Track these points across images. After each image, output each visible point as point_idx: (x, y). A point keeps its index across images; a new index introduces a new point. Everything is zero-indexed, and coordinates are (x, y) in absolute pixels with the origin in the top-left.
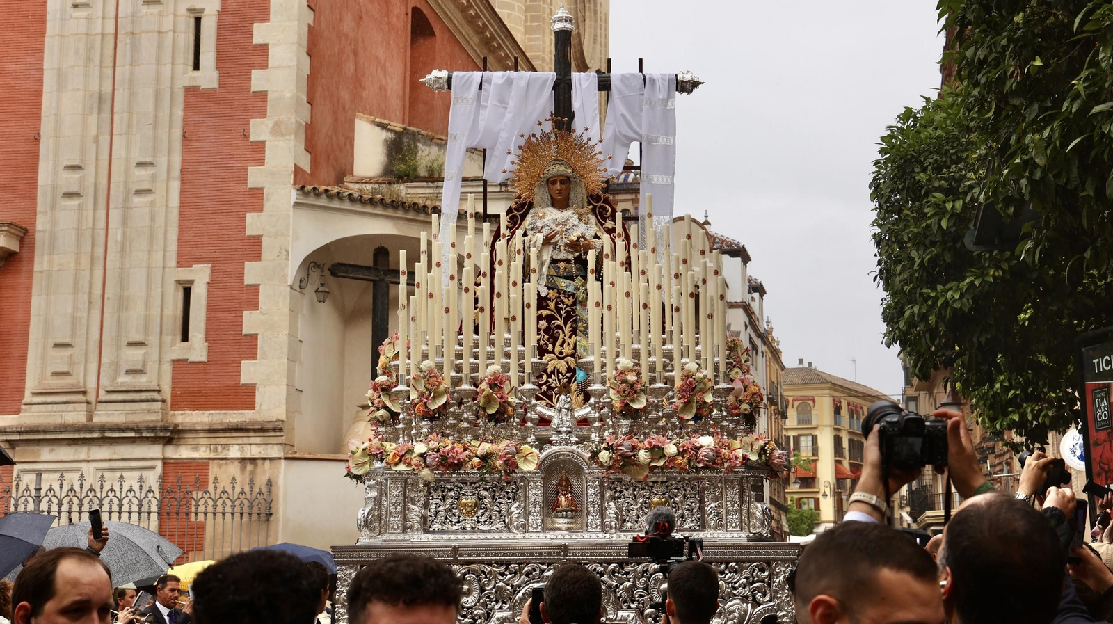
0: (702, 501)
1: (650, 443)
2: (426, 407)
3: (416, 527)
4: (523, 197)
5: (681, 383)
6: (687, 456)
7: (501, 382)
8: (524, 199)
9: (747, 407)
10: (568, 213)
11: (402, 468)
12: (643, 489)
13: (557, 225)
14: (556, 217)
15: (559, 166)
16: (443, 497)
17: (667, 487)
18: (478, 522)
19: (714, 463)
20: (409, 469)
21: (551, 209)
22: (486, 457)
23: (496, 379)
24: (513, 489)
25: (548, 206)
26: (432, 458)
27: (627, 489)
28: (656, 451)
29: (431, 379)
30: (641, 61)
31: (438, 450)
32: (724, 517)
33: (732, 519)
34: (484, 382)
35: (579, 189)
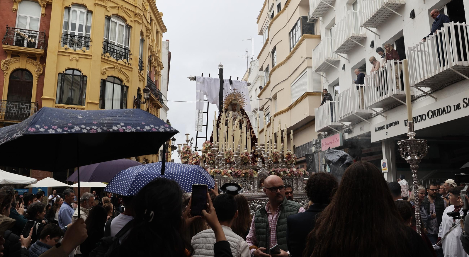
1: (283, 170)
2: (230, 160)
5: (287, 156)
6: (291, 173)
10: (236, 113)
11: (225, 176)
15: (235, 101)
19: (297, 175)
22: (245, 174)
24: (251, 181)
26: (234, 174)
29: (231, 153)
30: (238, 77)
31: (234, 172)
32: (297, 187)
33: (300, 188)
34: (244, 155)
35: (239, 107)
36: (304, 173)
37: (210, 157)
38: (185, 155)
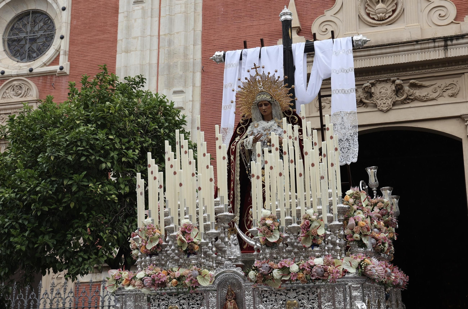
0: (319, 301)
1: (281, 265)
2: (146, 248)
4: (246, 116)
5: (303, 223)
6: (305, 272)
7: (190, 230)
8: (247, 117)
9: (358, 236)
10: (271, 123)
11: (131, 288)
12: (281, 295)
13: (265, 131)
14: (263, 126)
15: (262, 95)
16: (159, 305)
19: (323, 276)
20: (134, 288)
21: (262, 122)
22: (180, 279)
23: (186, 228)
25: (260, 120)
26: (148, 280)
28: (285, 269)
29: (149, 231)
30: (333, 32)
34: (179, 230)
35: (277, 108)
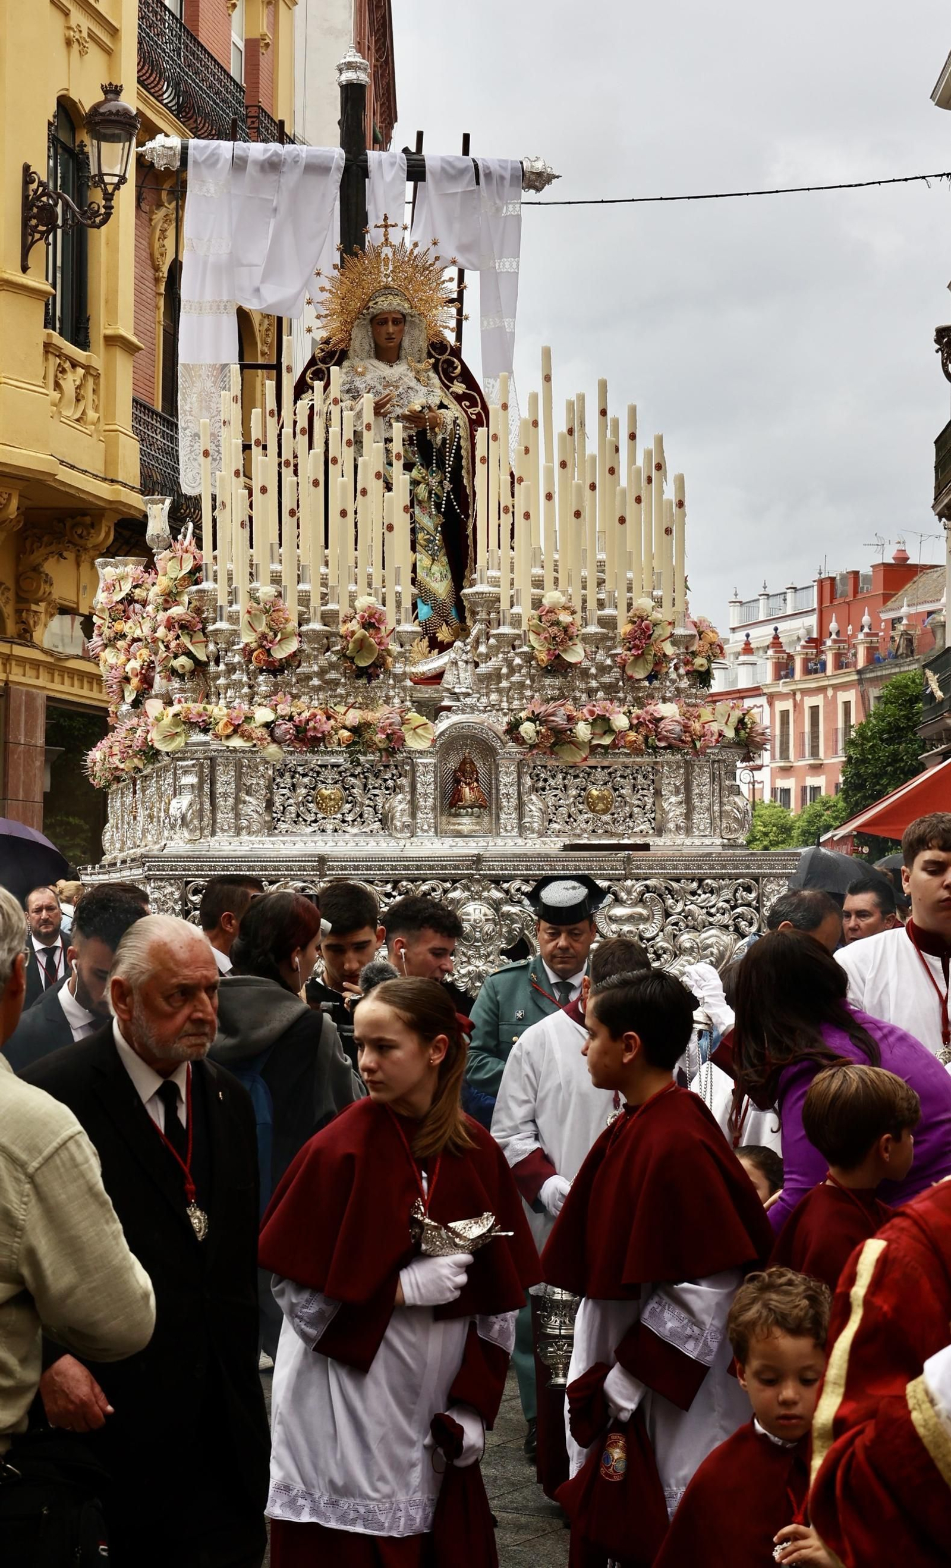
0: (658, 793)
1: (592, 713)
2: (269, 654)
3: (255, 828)
4: (333, 341)
5: (629, 628)
6: (643, 731)
7: (378, 620)
8: (335, 345)
9: (704, 661)
10: (399, 370)
11: (237, 742)
12: (577, 777)
13: (385, 387)
14: (383, 374)
15: (391, 297)
16: (294, 785)
17: (610, 774)
18: (344, 821)
19: (682, 741)
20: (248, 744)
21: (376, 363)
22: (357, 730)
23: (371, 616)
24: (393, 775)
25: (370, 357)
26: (284, 729)
27: (554, 777)
28: (602, 723)
29: (276, 614)
30: (466, 138)
31: (291, 718)
32: (688, 816)
33: (700, 819)
34: (354, 622)
35: (417, 333)
36: (737, 730)
37: (178, 637)
38: (119, 626)
